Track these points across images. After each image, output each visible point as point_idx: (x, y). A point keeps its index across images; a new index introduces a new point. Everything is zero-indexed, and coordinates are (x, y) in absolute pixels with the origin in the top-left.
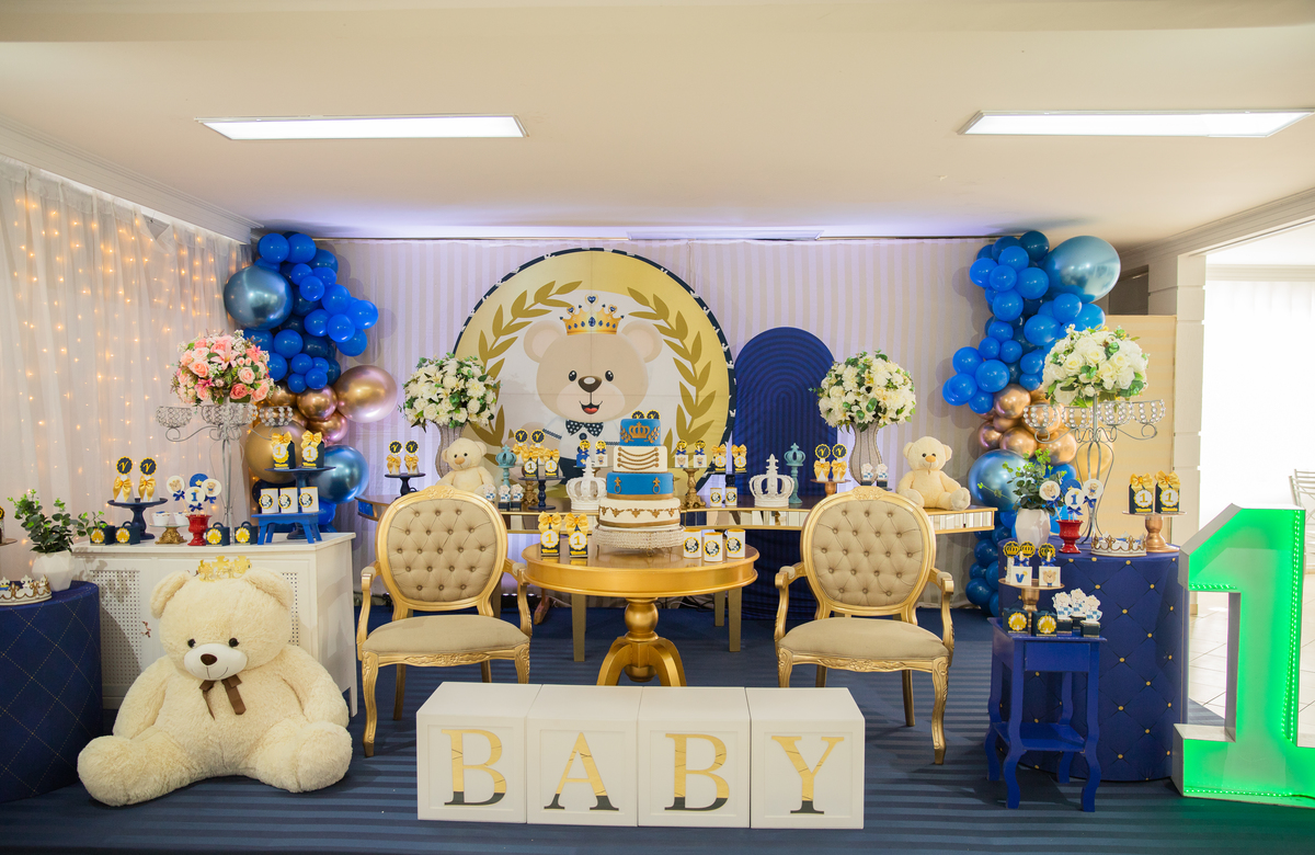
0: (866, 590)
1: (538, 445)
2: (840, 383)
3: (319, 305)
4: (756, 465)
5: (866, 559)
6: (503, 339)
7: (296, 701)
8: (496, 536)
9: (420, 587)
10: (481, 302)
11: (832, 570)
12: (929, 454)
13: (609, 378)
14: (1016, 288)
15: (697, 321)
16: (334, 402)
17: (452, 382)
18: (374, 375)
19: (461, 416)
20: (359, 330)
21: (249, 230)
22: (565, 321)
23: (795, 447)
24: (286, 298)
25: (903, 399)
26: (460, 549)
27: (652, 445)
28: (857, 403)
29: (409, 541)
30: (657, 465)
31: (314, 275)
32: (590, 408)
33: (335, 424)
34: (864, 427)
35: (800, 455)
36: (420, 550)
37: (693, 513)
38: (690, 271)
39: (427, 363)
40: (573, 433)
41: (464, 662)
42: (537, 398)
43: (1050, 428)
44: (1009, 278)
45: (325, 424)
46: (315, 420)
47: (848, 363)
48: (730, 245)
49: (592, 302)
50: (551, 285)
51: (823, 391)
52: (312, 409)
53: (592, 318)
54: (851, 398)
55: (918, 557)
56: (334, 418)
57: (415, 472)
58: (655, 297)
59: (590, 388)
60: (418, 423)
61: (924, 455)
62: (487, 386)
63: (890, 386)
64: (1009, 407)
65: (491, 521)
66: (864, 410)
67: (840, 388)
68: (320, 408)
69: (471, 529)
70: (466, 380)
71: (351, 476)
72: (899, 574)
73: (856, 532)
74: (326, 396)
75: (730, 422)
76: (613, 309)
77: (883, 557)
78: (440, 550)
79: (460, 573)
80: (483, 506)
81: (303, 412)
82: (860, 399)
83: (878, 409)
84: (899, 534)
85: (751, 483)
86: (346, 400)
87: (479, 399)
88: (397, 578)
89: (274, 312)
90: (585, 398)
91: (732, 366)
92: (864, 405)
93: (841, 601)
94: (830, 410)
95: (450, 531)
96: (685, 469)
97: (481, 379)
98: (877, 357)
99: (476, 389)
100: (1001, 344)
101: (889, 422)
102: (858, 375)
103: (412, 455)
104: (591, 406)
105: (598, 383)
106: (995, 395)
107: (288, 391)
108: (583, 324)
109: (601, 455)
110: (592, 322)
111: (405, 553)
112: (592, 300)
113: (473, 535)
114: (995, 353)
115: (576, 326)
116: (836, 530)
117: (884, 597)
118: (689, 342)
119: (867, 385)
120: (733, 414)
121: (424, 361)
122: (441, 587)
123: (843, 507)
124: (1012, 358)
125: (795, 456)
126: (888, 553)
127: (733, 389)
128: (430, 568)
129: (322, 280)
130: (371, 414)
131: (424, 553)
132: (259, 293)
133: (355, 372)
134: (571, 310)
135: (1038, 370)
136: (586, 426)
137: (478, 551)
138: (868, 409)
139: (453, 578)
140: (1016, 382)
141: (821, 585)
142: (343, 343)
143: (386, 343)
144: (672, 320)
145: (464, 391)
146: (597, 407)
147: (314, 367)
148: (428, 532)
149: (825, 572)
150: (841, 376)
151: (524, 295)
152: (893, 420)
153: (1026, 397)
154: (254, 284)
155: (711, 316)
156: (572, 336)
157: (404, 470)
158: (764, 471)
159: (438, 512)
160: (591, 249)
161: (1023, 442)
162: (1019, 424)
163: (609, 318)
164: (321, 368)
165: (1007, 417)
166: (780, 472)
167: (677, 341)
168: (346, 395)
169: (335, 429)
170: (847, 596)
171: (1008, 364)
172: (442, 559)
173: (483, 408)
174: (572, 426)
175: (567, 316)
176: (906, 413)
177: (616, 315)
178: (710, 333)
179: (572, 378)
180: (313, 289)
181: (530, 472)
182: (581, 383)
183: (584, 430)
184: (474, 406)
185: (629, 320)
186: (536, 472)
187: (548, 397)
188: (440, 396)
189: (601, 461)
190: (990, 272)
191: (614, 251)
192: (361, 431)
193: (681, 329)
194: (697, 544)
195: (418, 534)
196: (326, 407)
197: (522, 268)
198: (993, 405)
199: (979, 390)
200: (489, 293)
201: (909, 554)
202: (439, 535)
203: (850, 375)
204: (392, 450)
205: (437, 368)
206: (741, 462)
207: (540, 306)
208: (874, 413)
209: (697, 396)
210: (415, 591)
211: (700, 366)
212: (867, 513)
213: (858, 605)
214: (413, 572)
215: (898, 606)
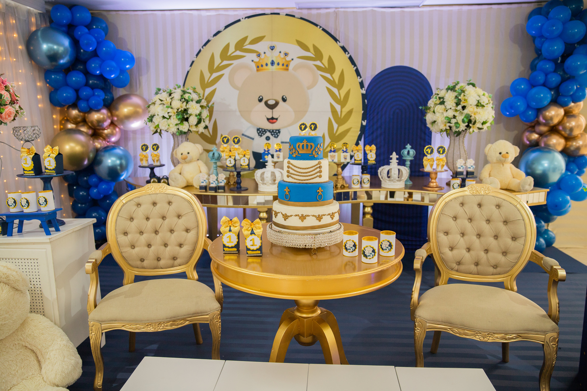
0: (477, 264)
1: (237, 146)
2: (442, 103)
3: (95, 54)
4: (382, 159)
5: (477, 241)
6: (215, 75)
7: (36, 362)
8: (197, 222)
9: (142, 260)
10: (200, 51)
11: (452, 249)
12: (504, 153)
13: (284, 100)
14: (561, 36)
15: (341, 62)
16: (109, 117)
17: (177, 104)
18: (135, 100)
19: (185, 127)
20: (123, 71)
21: (44, 3)
22: (255, 62)
23: (409, 146)
24: (70, 49)
25: (487, 114)
26: (172, 231)
27: (316, 159)
28: (454, 117)
29: (133, 226)
30: (320, 176)
31: (90, 34)
32: (272, 120)
33: (112, 132)
34: (458, 134)
35: (412, 152)
36: (141, 233)
37: (341, 193)
38: (336, 29)
39: (161, 91)
40: (261, 136)
41: (169, 328)
42: (238, 113)
43: (576, 132)
44: (557, 29)
45: (106, 131)
46: (99, 130)
47: (448, 89)
48: (363, 12)
49: (272, 49)
50: (245, 39)
51: (429, 108)
52: (95, 123)
53: (273, 61)
54: (450, 114)
55: (521, 241)
56: (111, 128)
57: (158, 164)
58: (314, 47)
59: (272, 107)
60: (156, 132)
61: (500, 153)
62: (202, 107)
63: (479, 105)
64: (549, 118)
65: (194, 210)
66: (460, 122)
67: (442, 107)
68: (100, 122)
69: (179, 216)
70: (187, 103)
71: (121, 165)
72: (505, 253)
73: (470, 220)
74: (103, 114)
75: (363, 128)
76: (286, 54)
77: (492, 240)
78: (156, 232)
79: (172, 249)
80: (188, 198)
81: (90, 124)
82: (457, 114)
83: (470, 121)
84: (506, 222)
85: (379, 171)
86: (117, 116)
87: (196, 116)
88: (124, 254)
89: (62, 58)
90: (269, 113)
91: (364, 92)
92: (460, 118)
93: (457, 271)
94: (435, 122)
95: (164, 218)
96: (334, 163)
97: (198, 102)
98: (469, 84)
99: (194, 109)
100: (546, 75)
101: (476, 130)
102: (456, 97)
103: (156, 152)
104: (273, 118)
105: (277, 104)
106: (539, 111)
107: (80, 111)
108: (267, 65)
109: (278, 153)
110: (273, 63)
111: (129, 236)
112: (272, 48)
113: (181, 221)
114: (542, 82)
115: (262, 66)
116: (455, 218)
117: (491, 270)
118: (336, 76)
119: (462, 104)
120: (364, 123)
121: (159, 90)
122: (158, 259)
123: (461, 200)
124: (554, 85)
125: (409, 152)
126: (496, 237)
127: (365, 107)
128: (149, 246)
129: (95, 38)
130: (136, 124)
131: (145, 235)
132: (50, 45)
133: (123, 98)
134: (259, 55)
135: (571, 93)
136: (269, 131)
137: (185, 233)
138: (463, 121)
139: (168, 252)
140: (556, 102)
141: (443, 260)
142: (113, 79)
143: (144, 79)
144: (325, 61)
145: (186, 110)
146: (277, 119)
147: (94, 95)
148: (148, 219)
149: (446, 251)
150: (443, 98)
151: (228, 46)
152: (480, 129)
153: (561, 112)
154: (47, 39)
155: (351, 58)
156: (259, 73)
157: (151, 162)
158: (388, 163)
159: (154, 204)
160: (272, 14)
161: (557, 142)
162: (554, 130)
163: (284, 60)
164: (99, 96)
165: (545, 125)
166: (399, 164)
167: (328, 76)
168: (117, 113)
169: (112, 134)
170: (462, 267)
171: (551, 89)
172: (158, 239)
173: (199, 122)
174: (261, 132)
175: (256, 59)
176: (488, 124)
177: (288, 58)
178: (350, 70)
179: (260, 100)
180: (89, 44)
181: (230, 165)
182: (266, 104)
183: (268, 134)
184: (193, 120)
185: (297, 61)
186: (235, 166)
187: (245, 113)
188: (170, 114)
189: (278, 157)
190: (542, 25)
191: (287, 15)
192: (131, 135)
193: (331, 68)
194: (355, 246)
195: (139, 221)
196: (104, 120)
197: (226, 27)
198: (537, 116)
199: (529, 107)
200: (205, 45)
201: (514, 238)
202: (155, 221)
203: (450, 98)
204: (142, 149)
205: (168, 94)
206: (372, 157)
207: (238, 53)
208: (467, 124)
209: (341, 112)
210: (139, 263)
211: (343, 92)
212: (480, 205)
213: (470, 273)
214: (137, 249)
215: (502, 276)
